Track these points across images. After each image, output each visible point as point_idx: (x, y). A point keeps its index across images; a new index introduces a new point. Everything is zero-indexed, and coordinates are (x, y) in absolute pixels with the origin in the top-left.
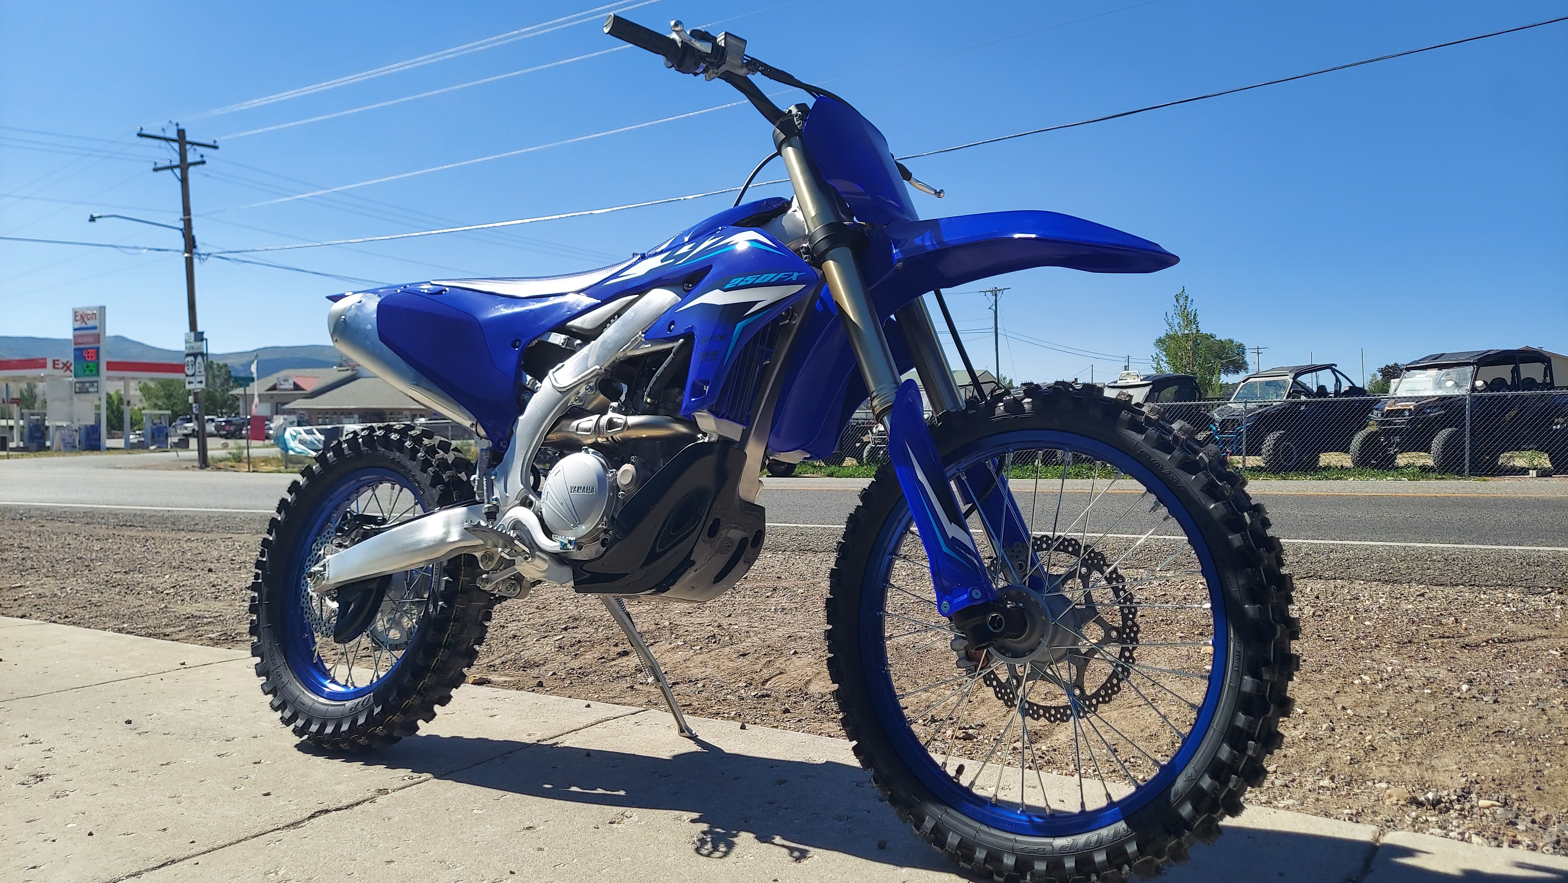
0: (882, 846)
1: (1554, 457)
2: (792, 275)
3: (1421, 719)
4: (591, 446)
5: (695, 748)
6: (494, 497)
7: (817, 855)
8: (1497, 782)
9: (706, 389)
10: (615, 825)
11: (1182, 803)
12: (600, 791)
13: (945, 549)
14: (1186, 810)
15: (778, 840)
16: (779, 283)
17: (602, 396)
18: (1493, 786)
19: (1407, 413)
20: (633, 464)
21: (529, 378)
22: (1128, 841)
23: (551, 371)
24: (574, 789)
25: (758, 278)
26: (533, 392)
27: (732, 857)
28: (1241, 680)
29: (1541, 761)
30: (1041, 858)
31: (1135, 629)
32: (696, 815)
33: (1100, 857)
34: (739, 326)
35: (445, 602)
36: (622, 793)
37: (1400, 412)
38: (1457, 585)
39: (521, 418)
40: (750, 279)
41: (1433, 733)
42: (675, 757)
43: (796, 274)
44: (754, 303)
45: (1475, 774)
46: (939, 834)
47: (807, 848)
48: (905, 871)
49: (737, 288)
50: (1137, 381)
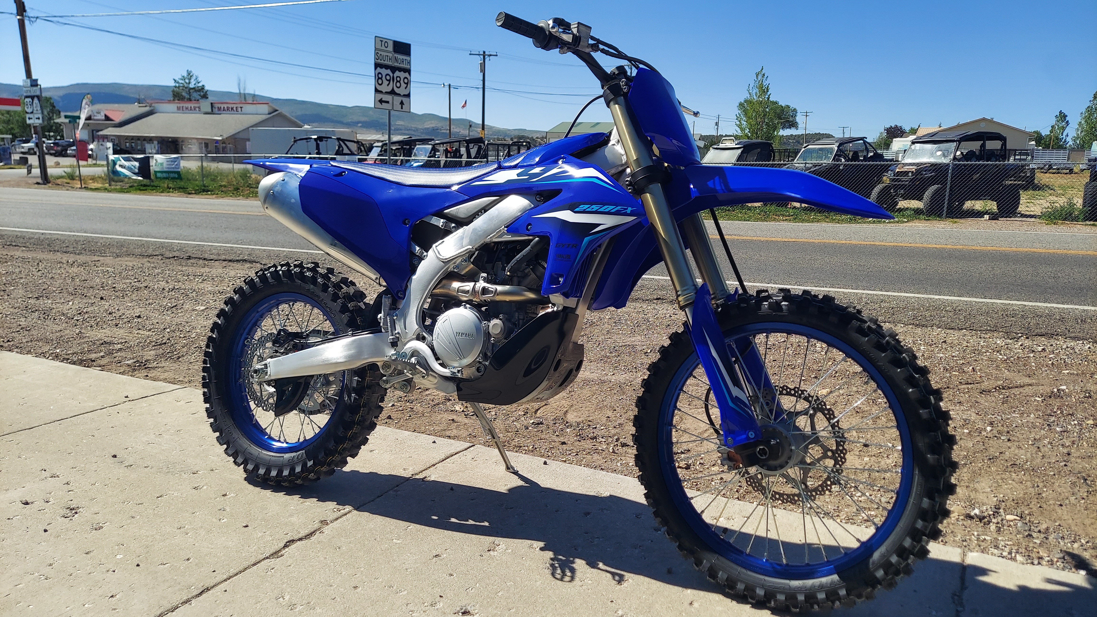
0: (669, 572)
1: (1000, 205)
2: (627, 209)
3: (965, 453)
5: (521, 483)
6: (396, 332)
7: (632, 579)
8: (1016, 502)
9: (561, 280)
10: (491, 553)
11: (877, 569)
12: (471, 522)
13: (731, 404)
14: (880, 573)
15: (601, 565)
16: (617, 213)
17: (473, 267)
18: (1013, 504)
19: (910, 174)
20: (500, 319)
21: (418, 248)
22: (841, 588)
23: (434, 246)
24: (453, 520)
25: (601, 207)
26: (421, 259)
27: (577, 581)
28: (922, 500)
29: (1040, 487)
30: (781, 593)
31: (844, 451)
32: (542, 544)
33: (821, 596)
34: (586, 239)
35: (356, 394)
36: (486, 524)
37: (906, 173)
38: (962, 329)
39: (414, 277)
40: (595, 208)
41: (973, 464)
42: (510, 490)
43: (630, 209)
44: (598, 225)
45: (1002, 496)
46: (712, 573)
47: (622, 573)
48: (689, 591)
49: (584, 212)
50: (733, 145)
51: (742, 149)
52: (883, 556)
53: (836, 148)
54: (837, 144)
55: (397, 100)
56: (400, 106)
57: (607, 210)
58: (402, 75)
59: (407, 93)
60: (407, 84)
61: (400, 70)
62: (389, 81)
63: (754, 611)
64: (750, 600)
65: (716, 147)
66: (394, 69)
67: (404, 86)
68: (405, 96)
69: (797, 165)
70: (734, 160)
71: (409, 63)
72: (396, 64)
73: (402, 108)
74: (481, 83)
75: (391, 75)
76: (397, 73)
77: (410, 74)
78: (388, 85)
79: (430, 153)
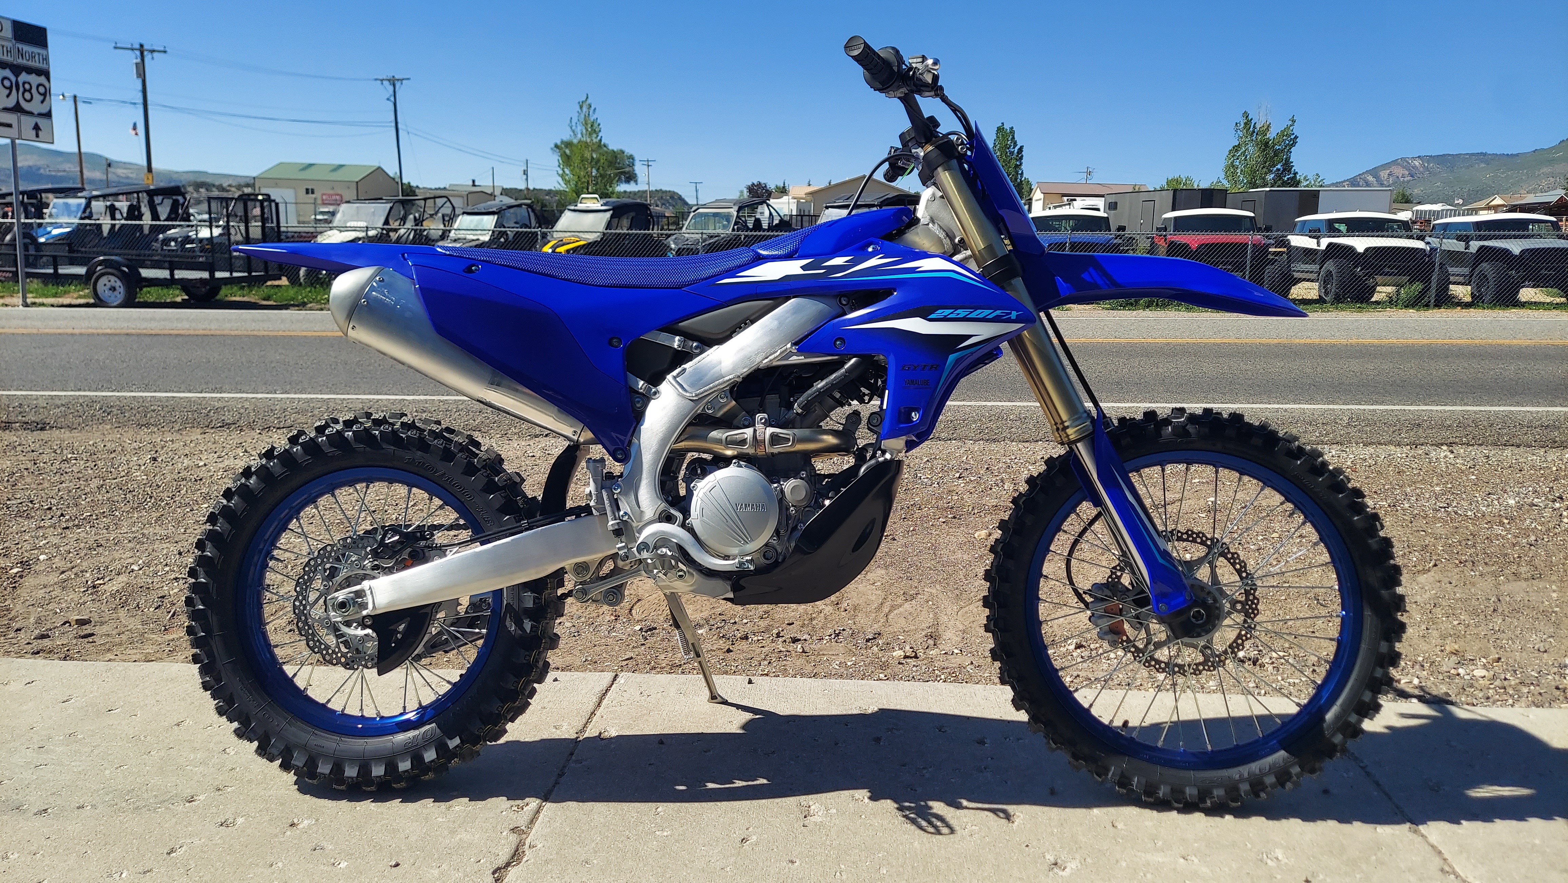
0: (1053, 792)
4: (740, 457)
6: (621, 513)
9: (915, 416)
10: (811, 818)
11: (1333, 735)
12: (739, 784)
13: (1160, 560)
14: (1338, 739)
16: (996, 320)
17: (734, 403)
20: (802, 478)
21: (641, 383)
22: (1292, 765)
23: (670, 376)
24: (711, 785)
25: (972, 312)
28: (1379, 644)
30: (1218, 786)
31: (1256, 601)
32: (864, 792)
33: (1270, 780)
34: (952, 357)
35: (532, 619)
36: (762, 781)
43: (1014, 313)
44: (967, 337)
46: (1124, 781)
49: (945, 319)
50: (597, 206)
51: (611, 212)
52: (1338, 717)
53: (735, 214)
54: (736, 208)
55: (28, 122)
56: (34, 132)
57: (981, 316)
58: (34, 79)
59: (44, 110)
60: (44, 95)
61: (30, 70)
62: (10, 88)
63: (1182, 817)
64: (1176, 805)
65: (572, 208)
66: (17, 70)
67: (37, 98)
68: (40, 115)
69: (686, 235)
70: (601, 227)
71: (46, 59)
72: (20, 61)
73: (37, 136)
74: (140, 95)
75: (13, 79)
76: (23, 77)
77: (48, 80)
78: (8, 96)
79: (84, 212)
